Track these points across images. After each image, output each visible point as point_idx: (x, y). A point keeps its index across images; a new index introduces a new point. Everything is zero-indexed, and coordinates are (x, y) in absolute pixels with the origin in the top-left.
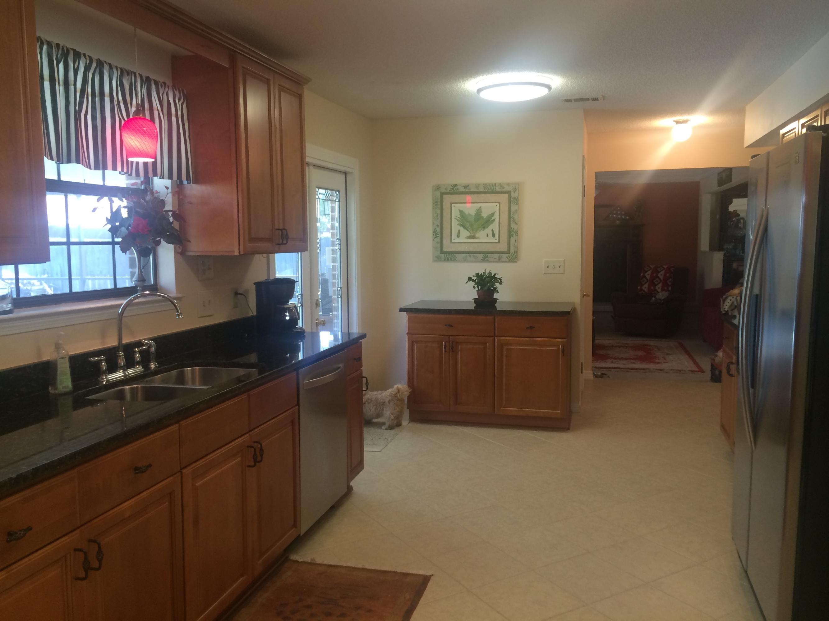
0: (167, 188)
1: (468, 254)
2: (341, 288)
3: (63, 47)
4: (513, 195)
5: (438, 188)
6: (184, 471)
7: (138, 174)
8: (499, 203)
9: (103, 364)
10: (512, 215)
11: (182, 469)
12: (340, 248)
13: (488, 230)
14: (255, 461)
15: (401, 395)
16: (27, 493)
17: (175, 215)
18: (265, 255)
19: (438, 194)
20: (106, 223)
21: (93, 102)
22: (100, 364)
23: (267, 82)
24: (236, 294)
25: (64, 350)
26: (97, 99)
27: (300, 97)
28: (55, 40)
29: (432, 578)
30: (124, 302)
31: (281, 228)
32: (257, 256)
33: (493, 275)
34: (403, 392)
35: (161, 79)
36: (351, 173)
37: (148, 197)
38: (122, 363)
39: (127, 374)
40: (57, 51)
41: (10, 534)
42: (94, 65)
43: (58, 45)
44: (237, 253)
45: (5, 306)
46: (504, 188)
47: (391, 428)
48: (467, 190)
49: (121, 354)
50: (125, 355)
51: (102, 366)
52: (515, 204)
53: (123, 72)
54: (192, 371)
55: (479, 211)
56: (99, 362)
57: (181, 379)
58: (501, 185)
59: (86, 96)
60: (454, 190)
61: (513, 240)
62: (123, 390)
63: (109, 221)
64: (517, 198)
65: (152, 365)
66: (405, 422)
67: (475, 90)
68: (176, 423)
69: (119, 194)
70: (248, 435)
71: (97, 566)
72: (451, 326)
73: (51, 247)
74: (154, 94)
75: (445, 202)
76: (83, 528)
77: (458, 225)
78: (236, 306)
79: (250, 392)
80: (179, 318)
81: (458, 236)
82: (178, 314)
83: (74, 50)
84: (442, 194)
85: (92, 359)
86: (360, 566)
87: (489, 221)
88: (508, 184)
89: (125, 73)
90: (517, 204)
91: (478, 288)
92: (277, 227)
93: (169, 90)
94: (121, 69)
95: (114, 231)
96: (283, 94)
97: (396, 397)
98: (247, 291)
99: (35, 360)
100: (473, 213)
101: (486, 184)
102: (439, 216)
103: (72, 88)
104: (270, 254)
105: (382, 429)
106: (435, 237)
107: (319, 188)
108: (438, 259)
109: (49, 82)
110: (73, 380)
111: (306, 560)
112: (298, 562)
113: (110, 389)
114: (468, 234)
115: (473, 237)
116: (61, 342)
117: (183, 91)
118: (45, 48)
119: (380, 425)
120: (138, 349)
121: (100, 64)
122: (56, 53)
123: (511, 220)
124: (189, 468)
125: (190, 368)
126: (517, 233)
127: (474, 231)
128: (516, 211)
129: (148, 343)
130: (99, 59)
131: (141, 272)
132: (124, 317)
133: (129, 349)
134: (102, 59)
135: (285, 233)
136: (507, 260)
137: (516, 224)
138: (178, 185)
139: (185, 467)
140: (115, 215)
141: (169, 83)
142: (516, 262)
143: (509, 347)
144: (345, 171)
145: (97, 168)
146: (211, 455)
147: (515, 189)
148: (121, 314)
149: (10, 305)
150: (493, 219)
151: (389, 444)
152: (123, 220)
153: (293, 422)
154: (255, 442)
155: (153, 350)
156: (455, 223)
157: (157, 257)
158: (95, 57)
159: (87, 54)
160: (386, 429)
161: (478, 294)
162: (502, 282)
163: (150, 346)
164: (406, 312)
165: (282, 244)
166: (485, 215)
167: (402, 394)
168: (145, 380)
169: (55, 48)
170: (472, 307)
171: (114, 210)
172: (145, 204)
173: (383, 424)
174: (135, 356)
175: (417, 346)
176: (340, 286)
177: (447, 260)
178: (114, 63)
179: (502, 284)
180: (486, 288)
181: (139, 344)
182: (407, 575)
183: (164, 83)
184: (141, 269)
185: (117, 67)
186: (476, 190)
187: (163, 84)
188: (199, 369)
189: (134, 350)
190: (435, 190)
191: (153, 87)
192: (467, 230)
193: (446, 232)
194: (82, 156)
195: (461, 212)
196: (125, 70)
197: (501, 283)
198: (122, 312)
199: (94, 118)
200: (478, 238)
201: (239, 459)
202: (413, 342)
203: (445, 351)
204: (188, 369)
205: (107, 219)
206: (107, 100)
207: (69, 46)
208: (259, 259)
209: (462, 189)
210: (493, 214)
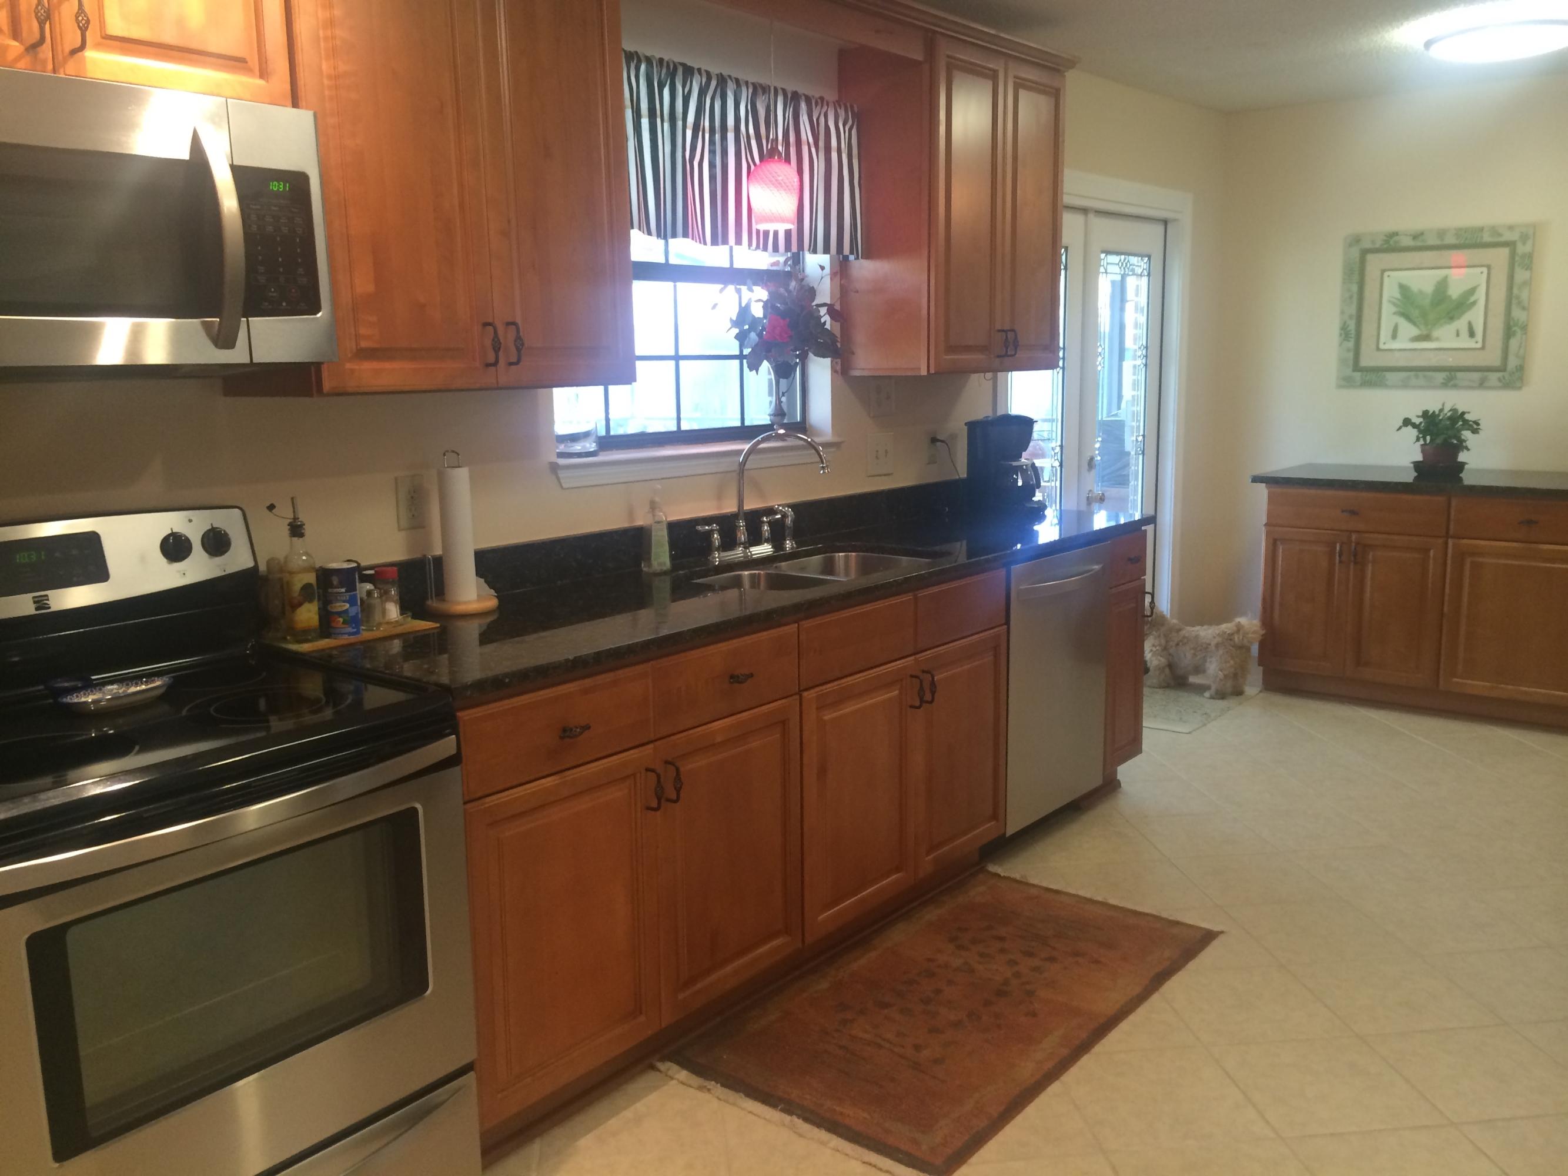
0: (822, 268)
1: (1412, 373)
2: (1144, 436)
3: (668, 63)
4: (1521, 249)
5: (1355, 240)
6: (805, 694)
7: (776, 249)
8: (1489, 267)
9: (715, 536)
10: (1515, 291)
11: (801, 691)
12: (1146, 362)
13: (1461, 324)
14: (922, 701)
15: (1241, 638)
16: (588, 682)
17: (831, 311)
18: (989, 375)
19: (1355, 253)
20: (730, 326)
21: (712, 142)
22: (712, 536)
23: (993, 76)
24: (934, 440)
25: (661, 511)
26: (717, 135)
27: (1056, 94)
28: (656, 53)
29: (1221, 938)
30: (746, 447)
31: (1007, 327)
32: (974, 377)
33: (1460, 413)
34: (1247, 634)
35: (815, 92)
36: (1175, 220)
37: (793, 284)
38: (742, 537)
39: (749, 554)
40: (659, 69)
41: (564, 730)
42: (714, 83)
43: (661, 60)
44: (924, 372)
45: (588, 445)
46: (1500, 235)
47: (1221, 695)
48: (1419, 243)
49: (742, 523)
50: (746, 526)
51: (713, 540)
52: (1526, 267)
53: (758, 89)
54: (846, 557)
55: (1442, 286)
56: (710, 533)
57: (829, 567)
58: (1494, 231)
59: (700, 134)
60: (1390, 244)
61: (1514, 343)
62: (740, 576)
63: (736, 323)
64: (1530, 256)
65: (788, 544)
66: (1252, 689)
67: (1419, 46)
68: (795, 622)
69: (749, 282)
70: (912, 658)
71: (674, 797)
72: (1353, 513)
73: (638, 364)
74: (804, 119)
75: (1369, 268)
76: (658, 743)
77: (1395, 313)
78: (932, 461)
79: (917, 592)
80: (824, 472)
81: (1394, 336)
82: (823, 467)
83: (684, 65)
84: (1365, 252)
85: (699, 528)
86: (1100, 899)
87: (1463, 304)
88: (1511, 228)
89: (760, 91)
90: (1529, 267)
91: (1425, 440)
92: (998, 327)
93: (829, 109)
94: (754, 84)
95: (741, 337)
96: (1022, 93)
97: (1231, 640)
98: (954, 437)
99: (625, 525)
100: (1429, 288)
101: (1461, 229)
102: (1355, 297)
103: (680, 123)
104: (998, 373)
105: (1204, 697)
106: (1344, 340)
107: (1108, 252)
108: (1346, 382)
109: (648, 119)
110: (673, 558)
111: (1013, 876)
112: (999, 876)
113: (723, 573)
114: (1415, 331)
115: (1426, 338)
116: (657, 499)
117: (852, 107)
118: (643, 67)
119: (1200, 689)
120: (766, 518)
121: (722, 81)
122: (659, 74)
123: (1514, 301)
124: (812, 691)
125: (843, 554)
126: (1524, 328)
127: (1429, 327)
128: (1527, 283)
129: (783, 510)
130: (721, 74)
131: (780, 402)
132: (746, 470)
133: (754, 518)
134: (725, 73)
135: (1010, 335)
136: (1500, 384)
137: (1524, 308)
138: (840, 261)
139: (806, 690)
140: (744, 311)
141: (831, 96)
142: (1520, 388)
143: (1481, 560)
144: (1166, 218)
145: (715, 242)
146: (849, 679)
147: (1524, 238)
148: (743, 464)
149: (594, 445)
150: (1472, 299)
151: (1209, 722)
152: (755, 321)
153: (996, 649)
154: (924, 672)
155: (789, 521)
156: (1387, 309)
157: (807, 377)
158: (715, 70)
159: (704, 68)
160: (1212, 698)
161: (1423, 451)
162: (1479, 429)
163: (784, 516)
164: (1264, 485)
165: (1006, 355)
166: (1455, 292)
167: (1243, 636)
168: (774, 565)
169: (657, 65)
170: (1409, 476)
171: (743, 305)
172: (786, 295)
173: (1208, 688)
174: (762, 528)
175: (1283, 549)
176: (1142, 433)
177: (1366, 384)
178: (741, 76)
179: (1478, 433)
180: (1439, 441)
181: (770, 511)
182: (1177, 923)
183: (822, 99)
184: (780, 396)
185: (747, 83)
186: (1438, 242)
187: (819, 101)
188: (857, 556)
189: (761, 519)
190: (1350, 245)
191: (803, 106)
192: (1414, 324)
193: (1368, 330)
194: (693, 228)
195: (1403, 288)
196: (761, 85)
197: (1475, 431)
198: (744, 461)
199: (712, 166)
200: (1437, 339)
201: (896, 692)
202: (1275, 541)
203: (1340, 562)
204: (841, 554)
205: (731, 320)
206: (731, 136)
207: (677, 60)
208: (978, 383)
209: (1407, 242)
210: (1472, 291)
